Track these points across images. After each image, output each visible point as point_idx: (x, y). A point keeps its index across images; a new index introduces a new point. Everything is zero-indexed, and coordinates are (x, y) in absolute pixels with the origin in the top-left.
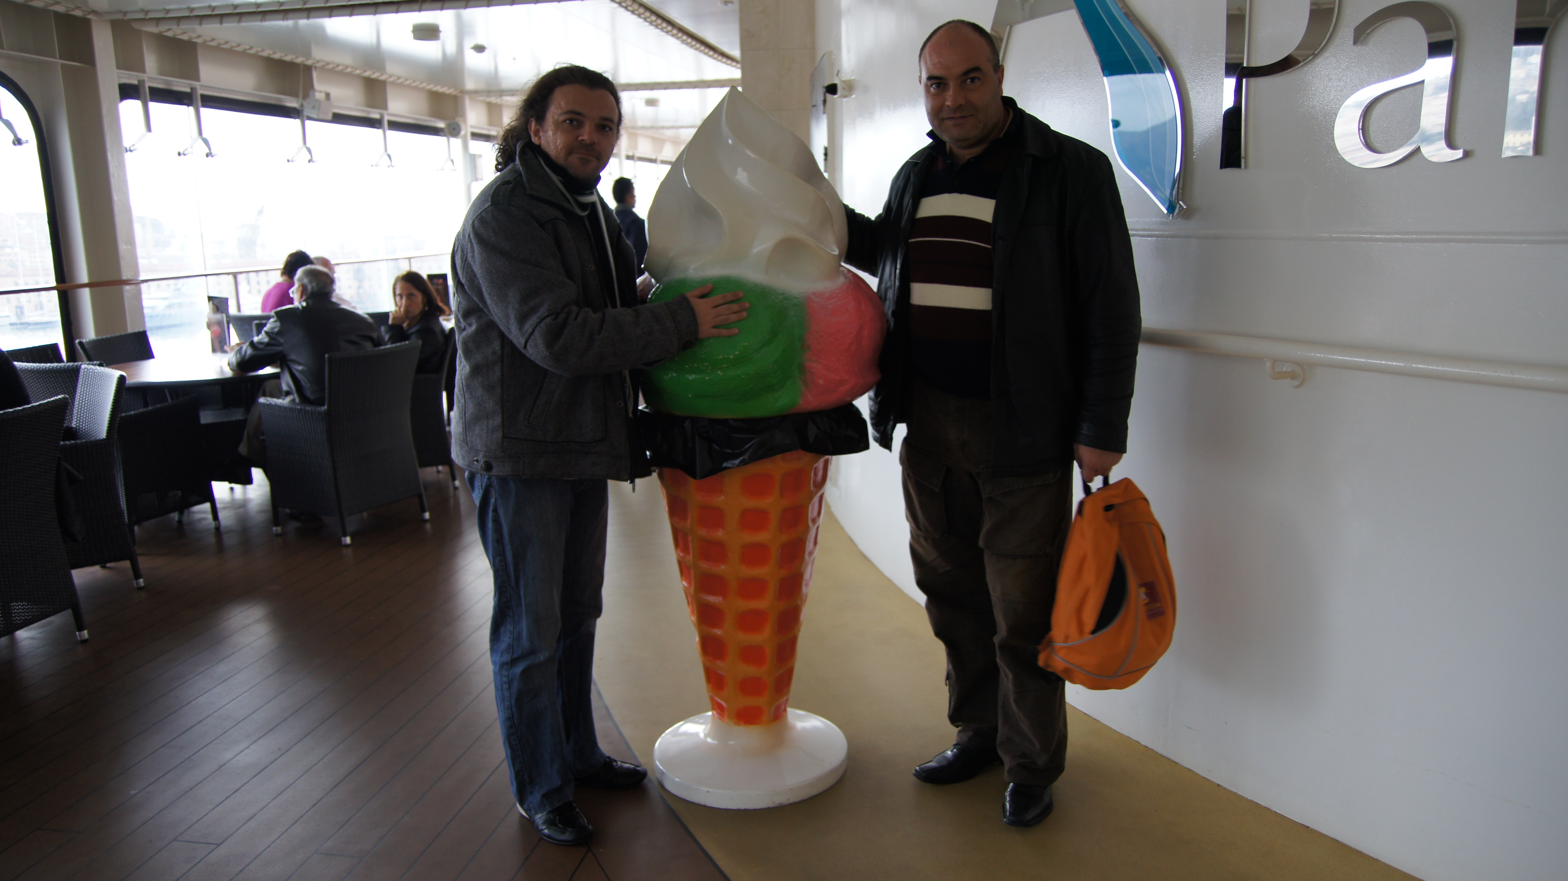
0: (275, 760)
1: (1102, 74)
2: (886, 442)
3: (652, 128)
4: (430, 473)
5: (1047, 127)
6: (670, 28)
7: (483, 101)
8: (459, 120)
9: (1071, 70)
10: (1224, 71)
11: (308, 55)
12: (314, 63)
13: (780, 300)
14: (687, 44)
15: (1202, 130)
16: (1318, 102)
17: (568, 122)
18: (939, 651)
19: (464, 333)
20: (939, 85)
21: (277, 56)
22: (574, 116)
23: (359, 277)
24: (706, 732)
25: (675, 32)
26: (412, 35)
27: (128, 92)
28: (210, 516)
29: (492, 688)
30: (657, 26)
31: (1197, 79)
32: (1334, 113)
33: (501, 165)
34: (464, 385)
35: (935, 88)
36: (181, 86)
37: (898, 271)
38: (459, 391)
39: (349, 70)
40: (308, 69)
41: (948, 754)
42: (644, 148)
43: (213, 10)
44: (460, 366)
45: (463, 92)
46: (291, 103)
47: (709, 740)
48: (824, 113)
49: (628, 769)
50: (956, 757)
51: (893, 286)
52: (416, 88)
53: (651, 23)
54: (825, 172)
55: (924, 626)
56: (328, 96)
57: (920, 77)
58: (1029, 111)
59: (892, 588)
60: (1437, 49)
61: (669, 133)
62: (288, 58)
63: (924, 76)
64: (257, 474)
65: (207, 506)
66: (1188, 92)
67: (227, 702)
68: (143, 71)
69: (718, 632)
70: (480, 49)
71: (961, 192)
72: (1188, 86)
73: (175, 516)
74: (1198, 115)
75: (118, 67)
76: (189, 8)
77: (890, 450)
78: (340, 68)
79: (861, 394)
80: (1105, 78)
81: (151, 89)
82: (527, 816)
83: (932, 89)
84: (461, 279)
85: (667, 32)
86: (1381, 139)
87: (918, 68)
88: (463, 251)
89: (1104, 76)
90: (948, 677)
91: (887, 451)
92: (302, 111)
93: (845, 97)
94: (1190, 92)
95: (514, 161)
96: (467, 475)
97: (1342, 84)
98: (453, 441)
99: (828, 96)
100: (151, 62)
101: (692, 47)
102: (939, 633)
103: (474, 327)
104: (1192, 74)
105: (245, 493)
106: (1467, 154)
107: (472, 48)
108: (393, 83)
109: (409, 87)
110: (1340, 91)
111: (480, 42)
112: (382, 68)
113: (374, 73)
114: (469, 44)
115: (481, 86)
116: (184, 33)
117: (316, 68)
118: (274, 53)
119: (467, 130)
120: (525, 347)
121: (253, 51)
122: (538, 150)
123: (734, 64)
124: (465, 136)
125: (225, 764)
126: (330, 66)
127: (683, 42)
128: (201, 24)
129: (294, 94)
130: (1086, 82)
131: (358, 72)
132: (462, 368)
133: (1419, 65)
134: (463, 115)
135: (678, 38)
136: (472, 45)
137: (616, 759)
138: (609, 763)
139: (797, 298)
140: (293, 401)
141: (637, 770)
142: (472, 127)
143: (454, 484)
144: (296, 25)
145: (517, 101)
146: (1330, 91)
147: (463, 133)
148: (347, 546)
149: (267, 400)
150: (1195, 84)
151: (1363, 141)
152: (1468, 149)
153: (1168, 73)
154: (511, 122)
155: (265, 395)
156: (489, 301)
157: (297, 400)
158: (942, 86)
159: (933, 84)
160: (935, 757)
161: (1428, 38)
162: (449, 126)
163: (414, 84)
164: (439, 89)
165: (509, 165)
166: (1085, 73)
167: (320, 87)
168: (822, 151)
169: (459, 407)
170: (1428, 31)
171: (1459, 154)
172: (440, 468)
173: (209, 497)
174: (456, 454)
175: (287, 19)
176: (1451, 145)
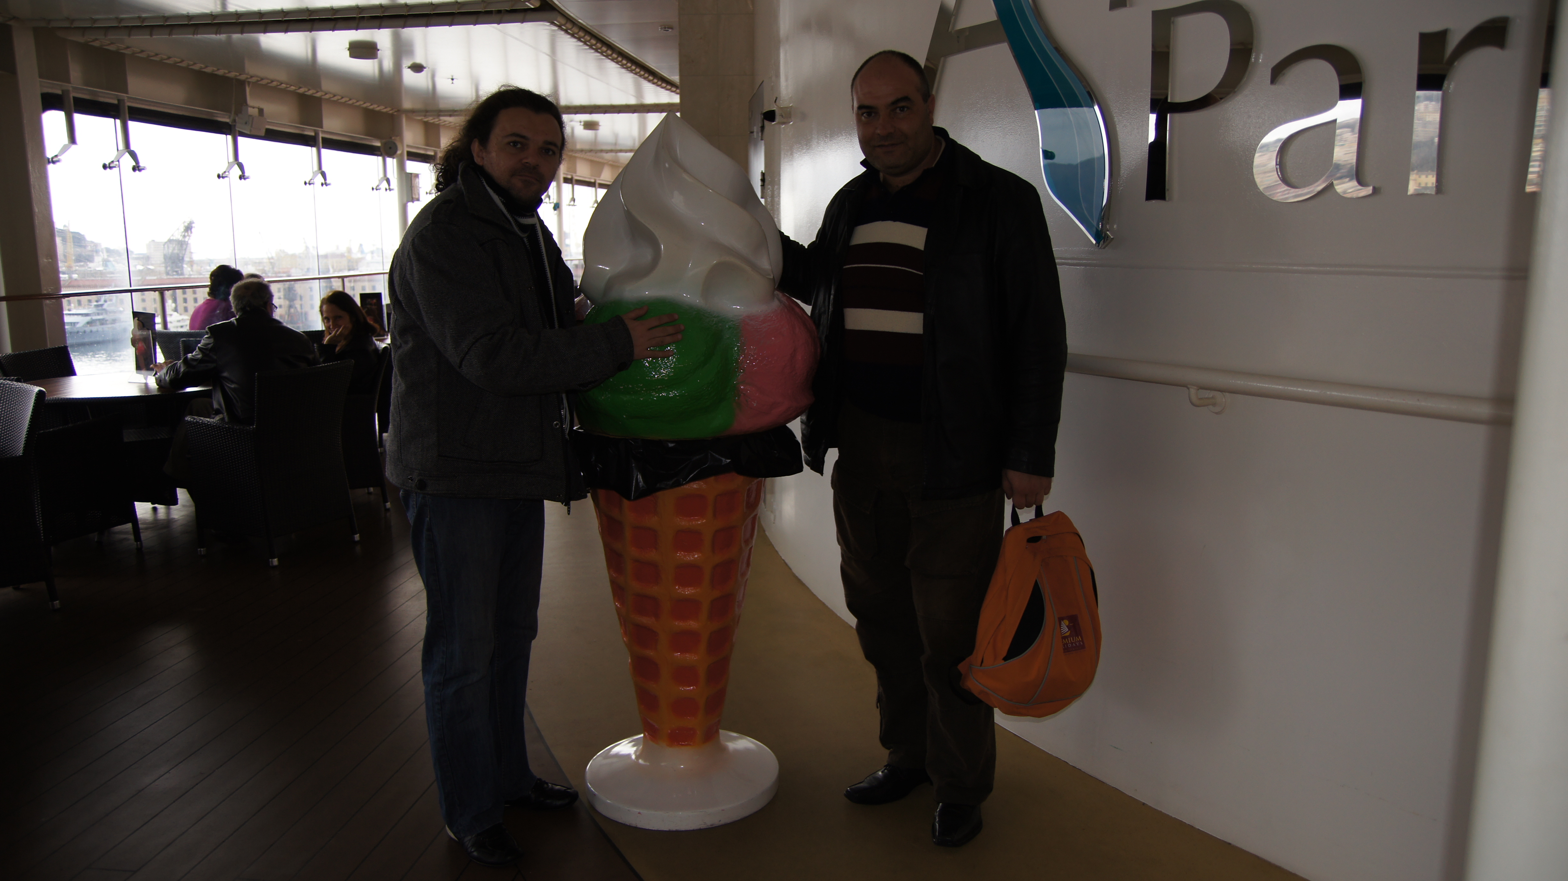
0: (197, 784)
1: (1033, 107)
2: (818, 467)
3: (591, 151)
4: (360, 494)
5: (977, 157)
6: (609, 52)
7: (421, 120)
8: (396, 140)
9: (1003, 102)
10: (1149, 106)
11: (242, 70)
12: (247, 78)
13: (714, 322)
14: (627, 68)
15: (1128, 163)
16: (1238, 138)
17: (511, 144)
18: (870, 673)
19: (400, 351)
20: (869, 114)
21: (209, 70)
22: (518, 139)
23: (291, 296)
24: (638, 753)
25: (615, 56)
26: (348, 53)
27: (51, 102)
28: (132, 537)
29: (423, 710)
30: (596, 50)
31: (1124, 113)
32: (1253, 149)
33: (442, 185)
34: (400, 403)
35: (866, 116)
36: (108, 97)
37: (832, 297)
38: (395, 409)
39: (284, 86)
40: (241, 84)
41: (880, 775)
42: (583, 171)
43: (143, 22)
44: (395, 385)
45: (400, 111)
46: (225, 119)
47: (641, 761)
48: (762, 140)
49: (559, 790)
50: (885, 776)
51: (827, 312)
52: (352, 106)
53: (591, 47)
54: (762, 198)
55: (854, 649)
56: (261, 111)
57: (853, 106)
58: (960, 142)
59: (823, 610)
60: (1349, 91)
61: (608, 156)
62: (221, 72)
63: (856, 105)
64: (182, 494)
65: (129, 526)
66: (1116, 125)
67: (148, 726)
68: (68, 80)
69: (650, 653)
70: (418, 68)
71: (895, 220)
72: (1116, 119)
73: (95, 536)
74: (1125, 148)
75: (41, 76)
76: (117, 18)
77: (822, 474)
78: (275, 84)
79: (795, 418)
80: (1036, 112)
81: (75, 99)
82: (456, 839)
83: (863, 118)
84: (399, 296)
85: (607, 56)
86: (1297, 174)
87: (851, 98)
88: (401, 268)
89: (1036, 109)
90: (879, 700)
91: (819, 475)
92: (235, 126)
93: (784, 123)
94: (1117, 126)
95: (455, 180)
96: (402, 494)
97: (1260, 121)
98: (388, 459)
99: (766, 122)
100: (76, 73)
101: (631, 71)
102: (871, 654)
103: (410, 345)
104: (1119, 108)
105: (168, 513)
106: (1376, 191)
107: (409, 68)
108: (328, 100)
109: (344, 104)
110: (1259, 128)
111: (419, 59)
112: (317, 86)
113: (309, 90)
114: (406, 63)
115: (418, 106)
116: (112, 43)
117: (249, 83)
118: (206, 67)
119: (402, 150)
120: (460, 367)
121: (184, 64)
122: (480, 171)
123: (674, 89)
124: (402, 154)
125: (143, 790)
126: (264, 82)
127: (623, 66)
128: (129, 35)
129: (226, 110)
130: (1017, 113)
131: (293, 88)
132: (397, 386)
133: (1331, 105)
134: (400, 134)
135: (617, 63)
136: (410, 63)
137: (547, 781)
138: (540, 785)
139: (732, 321)
140: (222, 419)
141: (568, 792)
142: (408, 146)
143: (385, 506)
144: (229, 38)
145: (458, 121)
146: (1250, 128)
147: (399, 152)
148: (275, 567)
149: (194, 419)
150: (1122, 118)
151: (1280, 176)
152: (1376, 186)
153: (1096, 108)
154: (453, 143)
155: (191, 414)
156: (426, 319)
157: (226, 419)
158: (873, 115)
159: (864, 113)
160: (866, 778)
161: (1340, 80)
162: (384, 144)
163: (350, 102)
164: (375, 107)
165: (450, 185)
166: (1017, 104)
167: (254, 103)
168: (759, 177)
169: (394, 425)
170: (1339, 73)
171: (1368, 190)
172: (372, 489)
173: (131, 515)
174: (390, 473)
175: (220, 34)
176: (1361, 182)
